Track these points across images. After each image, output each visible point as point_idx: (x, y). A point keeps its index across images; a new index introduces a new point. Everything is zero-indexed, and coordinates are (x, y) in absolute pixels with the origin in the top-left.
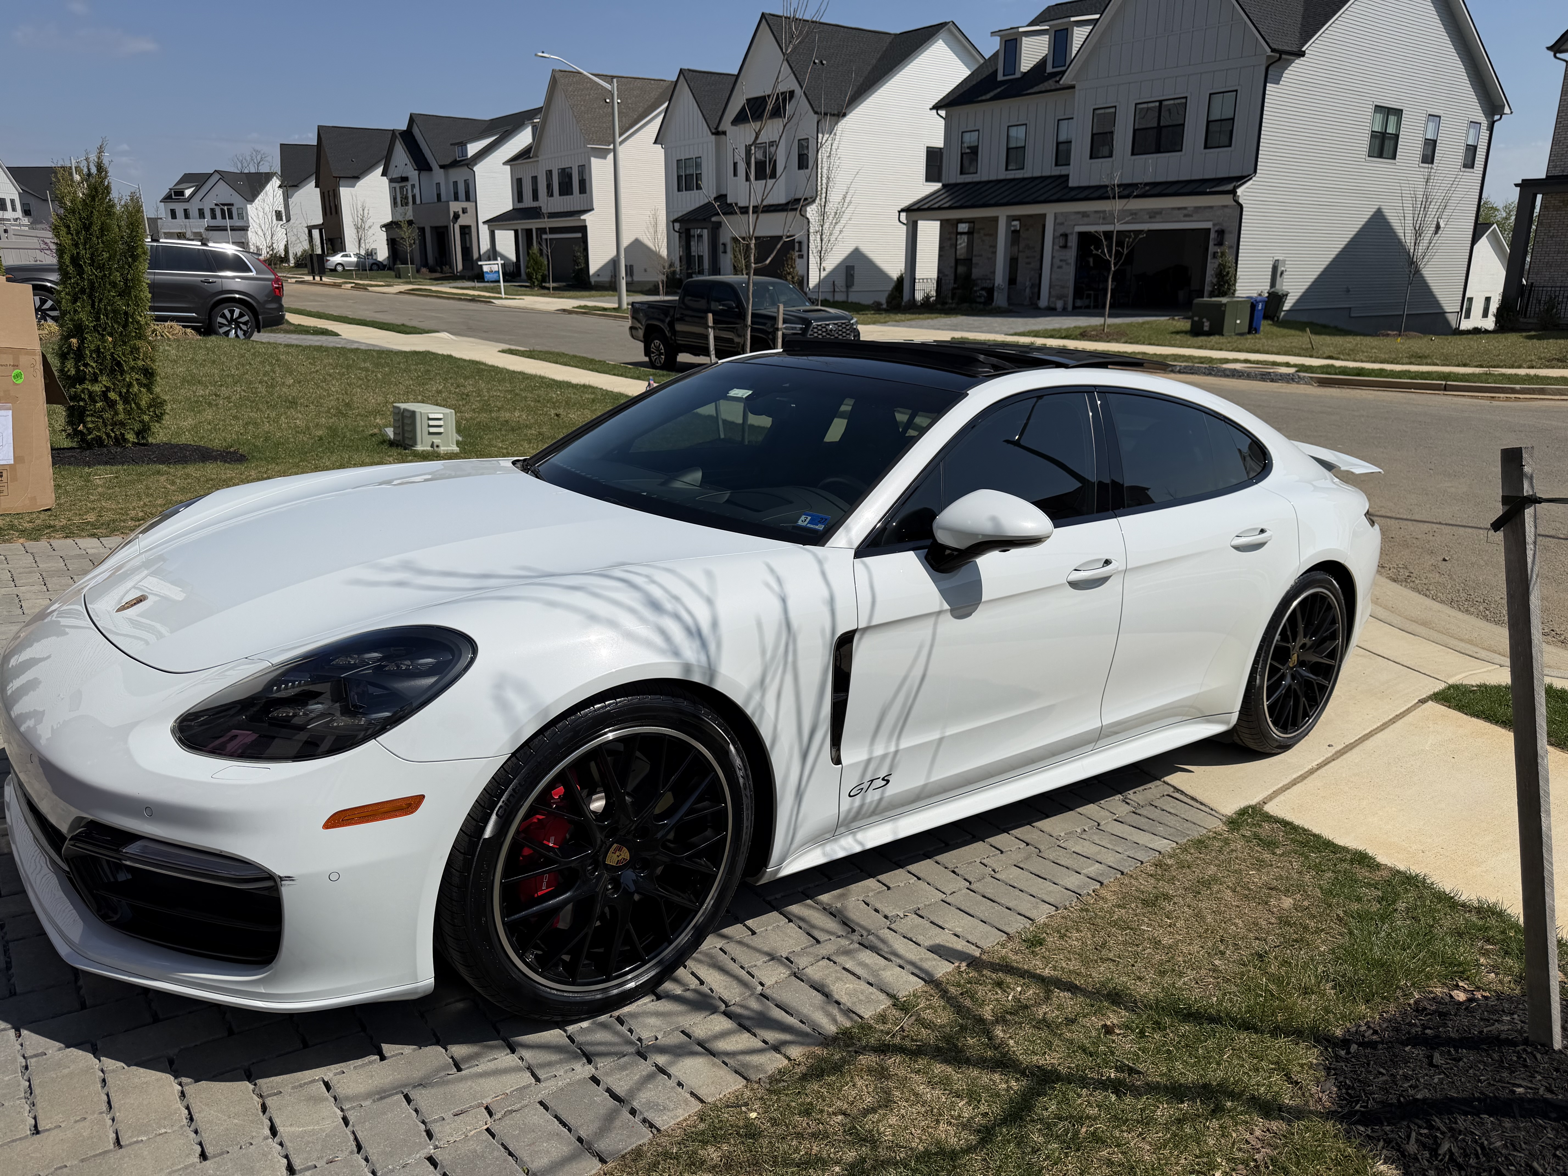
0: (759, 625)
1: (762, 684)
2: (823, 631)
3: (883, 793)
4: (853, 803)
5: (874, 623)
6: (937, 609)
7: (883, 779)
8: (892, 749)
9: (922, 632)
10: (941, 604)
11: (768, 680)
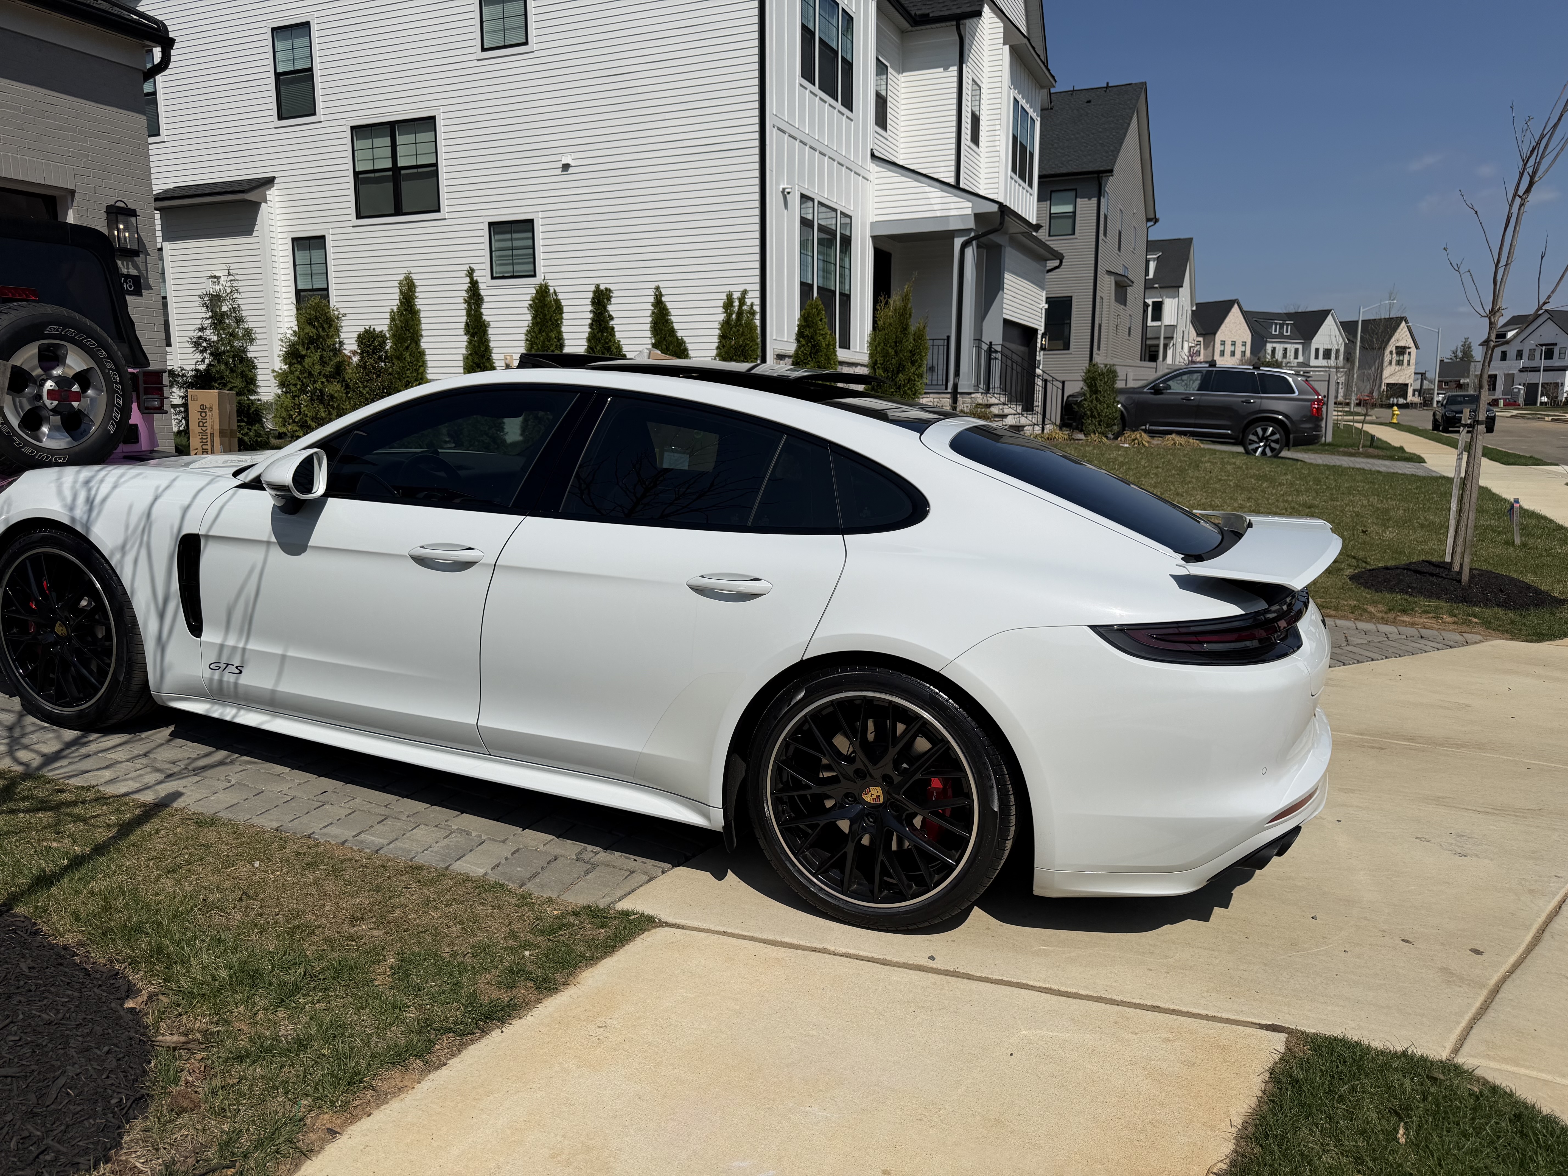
0: (131, 507)
1: (123, 548)
2: (172, 527)
3: (237, 679)
4: (213, 674)
5: (211, 533)
6: (265, 539)
7: (237, 667)
8: (241, 645)
9: (256, 555)
10: (270, 537)
11: (128, 547)
